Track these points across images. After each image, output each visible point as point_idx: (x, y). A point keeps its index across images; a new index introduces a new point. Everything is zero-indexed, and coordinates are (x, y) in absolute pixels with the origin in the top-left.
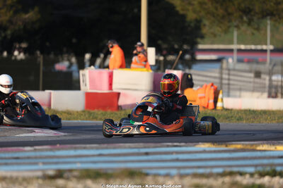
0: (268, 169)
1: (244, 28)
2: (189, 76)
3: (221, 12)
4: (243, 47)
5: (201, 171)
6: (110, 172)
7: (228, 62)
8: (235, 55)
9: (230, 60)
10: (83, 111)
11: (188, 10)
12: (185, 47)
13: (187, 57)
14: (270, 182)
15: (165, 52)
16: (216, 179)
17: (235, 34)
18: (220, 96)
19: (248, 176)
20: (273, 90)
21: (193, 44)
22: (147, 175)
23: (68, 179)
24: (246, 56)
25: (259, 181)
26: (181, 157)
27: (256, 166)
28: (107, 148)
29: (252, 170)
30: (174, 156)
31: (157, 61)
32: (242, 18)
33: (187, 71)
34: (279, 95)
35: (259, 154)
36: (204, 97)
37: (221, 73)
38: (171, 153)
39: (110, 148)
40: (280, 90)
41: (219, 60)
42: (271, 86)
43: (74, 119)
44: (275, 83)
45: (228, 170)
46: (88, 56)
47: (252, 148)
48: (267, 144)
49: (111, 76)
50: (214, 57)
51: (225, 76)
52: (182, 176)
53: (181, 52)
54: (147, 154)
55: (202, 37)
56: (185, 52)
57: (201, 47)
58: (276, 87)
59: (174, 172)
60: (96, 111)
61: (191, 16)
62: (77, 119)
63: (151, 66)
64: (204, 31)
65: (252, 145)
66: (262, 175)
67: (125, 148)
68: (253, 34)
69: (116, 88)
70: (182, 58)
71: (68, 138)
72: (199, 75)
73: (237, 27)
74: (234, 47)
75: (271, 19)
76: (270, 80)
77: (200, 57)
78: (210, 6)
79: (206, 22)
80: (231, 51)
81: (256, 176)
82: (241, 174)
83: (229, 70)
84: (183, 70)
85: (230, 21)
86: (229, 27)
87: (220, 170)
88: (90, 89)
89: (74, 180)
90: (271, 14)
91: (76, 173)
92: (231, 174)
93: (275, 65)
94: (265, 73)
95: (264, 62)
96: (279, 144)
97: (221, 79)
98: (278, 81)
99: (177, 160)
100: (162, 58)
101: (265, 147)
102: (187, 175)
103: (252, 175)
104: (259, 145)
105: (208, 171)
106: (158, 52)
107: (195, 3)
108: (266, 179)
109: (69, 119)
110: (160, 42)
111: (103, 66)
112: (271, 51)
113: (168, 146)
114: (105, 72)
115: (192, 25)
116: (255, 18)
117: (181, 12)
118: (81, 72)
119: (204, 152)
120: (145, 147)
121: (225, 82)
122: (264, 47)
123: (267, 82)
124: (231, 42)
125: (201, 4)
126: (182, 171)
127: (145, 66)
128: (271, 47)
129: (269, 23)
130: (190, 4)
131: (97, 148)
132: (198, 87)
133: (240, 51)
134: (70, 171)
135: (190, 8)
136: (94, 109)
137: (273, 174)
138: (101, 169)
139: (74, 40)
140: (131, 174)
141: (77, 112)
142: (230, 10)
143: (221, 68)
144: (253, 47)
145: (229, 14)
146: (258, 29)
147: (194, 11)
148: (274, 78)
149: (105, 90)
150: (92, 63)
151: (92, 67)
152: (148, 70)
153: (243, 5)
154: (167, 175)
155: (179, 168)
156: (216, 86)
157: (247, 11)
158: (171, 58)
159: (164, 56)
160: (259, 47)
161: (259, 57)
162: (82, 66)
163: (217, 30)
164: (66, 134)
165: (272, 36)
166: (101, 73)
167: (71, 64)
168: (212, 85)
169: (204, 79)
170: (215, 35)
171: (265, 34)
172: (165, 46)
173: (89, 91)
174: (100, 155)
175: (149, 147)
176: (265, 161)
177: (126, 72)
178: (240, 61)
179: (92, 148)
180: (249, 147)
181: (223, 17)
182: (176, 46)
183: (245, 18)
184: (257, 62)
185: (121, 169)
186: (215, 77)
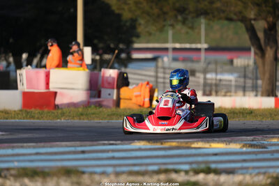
0: (203, 166)
1: (179, 26)
2: (125, 75)
3: (156, 11)
4: (178, 46)
5: (136, 169)
6: (47, 170)
7: (163, 61)
8: (171, 54)
9: (166, 59)
10: (21, 111)
11: (123, 9)
12: (121, 46)
13: (123, 56)
14: (204, 179)
15: (101, 51)
16: (151, 176)
17: (170, 33)
18: (156, 94)
19: (182, 174)
20: (208, 89)
21: (129, 43)
22: (83, 173)
23: (5, 177)
24: (181, 55)
25: (194, 178)
26: (116, 155)
27: (191, 163)
28: (43, 147)
29: (186, 167)
30: (110, 154)
31: (93, 60)
32: (176, 17)
33: (123, 70)
34: (214, 93)
35: (193, 151)
36: (140, 96)
37: (157, 72)
38: (108, 151)
39: (47, 147)
40: (214, 88)
41: (155, 59)
42: (205, 85)
43: (12, 118)
44: (209, 82)
45: (163, 167)
46: (25, 56)
47: (187, 145)
48: (202, 141)
49: (48, 76)
50: (149, 55)
51: (160, 75)
52: (117, 174)
53: (116, 52)
54: (83, 152)
55: (138, 36)
56: (121, 51)
57: (136, 45)
58: (211, 85)
59: (110, 170)
60: (33, 110)
61: (126, 15)
62: (14, 118)
63: (87, 65)
64: (140, 29)
65: (187, 143)
66: (197, 172)
67: (62, 146)
68: (187, 33)
69: (52, 87)
70: (118, 57)
71: (5, 137)
72: (135, 74)
73: (172, 25)
74: (169, 45)
75: (205, 18)
76: (205, 79)
77: (135, 56)
78: (145, 6)
79: (142, 21)
80: (166, 49)
81: (191, 173)
82: (176, 171)
83: (164, 68)
84: (119, 69)
85: (165, 20)
86: (164, 26)
87: (155, 168)
88: (27, 88)
89: (12, 178)
90: (205, 13)
91: (13, 172)
92: (166, 171)
93: (209, 63)
94: (199, 72)
95: (198, 61)
96: (213, 141)
97: (157, 77)
98: (212, 79)
99: (113, 158)
100: (98, 57)
101: (200, 145)
102: (123, 173)
103: (187, 172)
104: (193, 143)
105: (143, 168)
106: (94, 51)
107: (131, 2)
108: (201, 177)
109: (7, 119)
110: (96, 41)
111: (39, 66)
112: (206, 50)
113: (104, 144)
114: (42, 72)
115: (128, 24)
116: (189, 17)
117: (117, 12)
118: (18, 72)
119: (140, 149)
120: (81, 146)
121: (161, 80)
122: (199, 46)
123: (202, 81)
124: (166, 41)
125: (137, 3)
126: (118, 169)
127: (81, 65)
128: (205, 46)
129: (203, 21)
130: (125, 3)
131: (34, 147)
132: (134, 86)
133: (175, 49)
134: (8, 169)
135: (126, 7)
136: (31, 108)
137: (208, 171)
138: (38, 168)
139: (11, 40)
140: (68, 172)
141: (15, 111)
142: (165, 9)
143: (157, 67)
144: (187, 46)
145: (165, 13)
146: (192, 28)
147: (130, 11)
148: (209, 76)
149: (42, 89)
150: (29, 63)
151: (29, 67)
152: (84, 69)
153: (177, 5)
154: (104, 173)
155: (115, 166)
156: (151, 84)
157: (181, 10)
158: (107, 57)
159: (101, 55)
160: (194, 46)
161: (193, 55)
162: (19, 66)
163: (152, 29)
164: (3, 133)
165: (207, 35)
166: (37, 72)
167: (9, 64)
168: (148, 84)
169: (140, 77)
170: (150, 34)
171: (199, 33)
172: (101, 45)
173: (26, 90)
174: (37, 154)
175: (85, 146)
176: (200, 159)
177: (62, 71)
178: (175, 59)
179: (29, 147)
180: (184, 145)
181: (159, 16)
182: (112, 46)
183: (180, 18)
184: (192, 61)
185: (57, 167)
186: (150, 76)
